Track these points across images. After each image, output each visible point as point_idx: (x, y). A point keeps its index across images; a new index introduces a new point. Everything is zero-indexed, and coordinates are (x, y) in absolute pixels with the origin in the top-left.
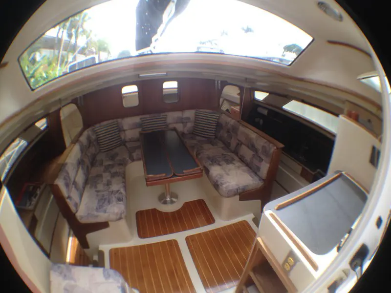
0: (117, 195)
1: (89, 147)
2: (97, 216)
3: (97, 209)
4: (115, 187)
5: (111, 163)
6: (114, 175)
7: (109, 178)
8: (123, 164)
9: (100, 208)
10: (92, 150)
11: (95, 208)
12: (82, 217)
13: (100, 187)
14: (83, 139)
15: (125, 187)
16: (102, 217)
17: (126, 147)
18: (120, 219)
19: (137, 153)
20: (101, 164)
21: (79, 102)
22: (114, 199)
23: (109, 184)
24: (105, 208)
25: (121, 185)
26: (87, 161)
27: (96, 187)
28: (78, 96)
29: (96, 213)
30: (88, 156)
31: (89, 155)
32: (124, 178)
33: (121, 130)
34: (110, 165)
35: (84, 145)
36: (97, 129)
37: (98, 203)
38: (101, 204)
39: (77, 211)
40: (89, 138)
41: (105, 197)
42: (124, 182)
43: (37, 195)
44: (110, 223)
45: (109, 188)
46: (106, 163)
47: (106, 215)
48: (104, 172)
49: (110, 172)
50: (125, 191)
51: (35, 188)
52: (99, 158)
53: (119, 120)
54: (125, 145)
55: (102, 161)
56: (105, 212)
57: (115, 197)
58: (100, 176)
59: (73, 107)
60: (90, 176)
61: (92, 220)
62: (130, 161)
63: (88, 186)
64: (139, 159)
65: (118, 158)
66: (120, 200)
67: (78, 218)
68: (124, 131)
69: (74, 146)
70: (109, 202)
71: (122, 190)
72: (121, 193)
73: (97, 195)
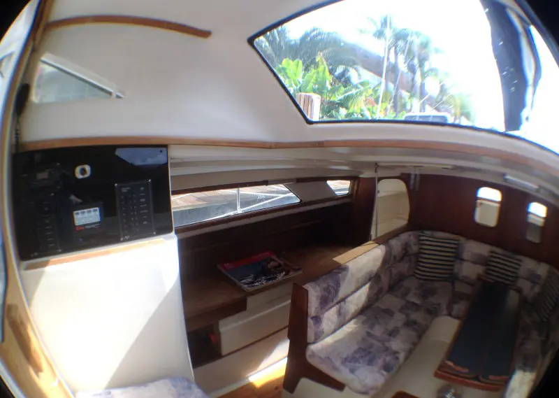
0: (388, 358)
1: (399, 261)
2: (335, 368)
3: (346, 359)
4: (397, 344)
5: (418, 302)
6: (409, 324)
7: (399, 324)
8: (433, 312)
9: (350, 362)
10: (404, 267)
11: (345, 356)
12: (313, 355)
13: (378, 331)
14: (396, 244)
15: (410, 353)
16: (342, 375)
17: (454, 288)
18: (365, 393)
19: (460, 307)
20: (404, 296)
21: (412, 182)
22: (380, 362)
23: (393, 333)
24: (357, 365)
25: (407, 346)
26: (385, 280)
27: (372, 326)
28: (412, 172)
29: (338, 363)
30: (391, 274)
31: (394, 271)
32: (420, 337)
33: (458, 256)
34: (414, 304)
35: (393, 254)
36: (425, 238)
37: (356, 352)
38: (357, 356)
39: (314, 343)
40: (406, 247)
41: (371, 350)
42: (415, 344)
43: (275, 278)
44: (346, 389)
45: (388, 341)
46: (413, 298)
47: (351, 376)
48: (401, 310)
49: (407, 315)
50: (406, 358)
51: (279, 269)
52: (406, 283)
53: (462, 239)
54: (453, 284)
55: (407, 291)
56: (352, 371)
57: (385, 360)
58: (389, 313)
59: (400, 186)
60: (377, 304)
61: (325, 368)
62: (445, 312)
63: (363, 318)
64: (457, 317)
65: (432, 300)
66: (387, 368)
67: (308, 353)
68: (462, 260)
69: (376, 247)
70: (370, 362)
71: (402, 356)
72: (397, 358)
73: (364, 340)
